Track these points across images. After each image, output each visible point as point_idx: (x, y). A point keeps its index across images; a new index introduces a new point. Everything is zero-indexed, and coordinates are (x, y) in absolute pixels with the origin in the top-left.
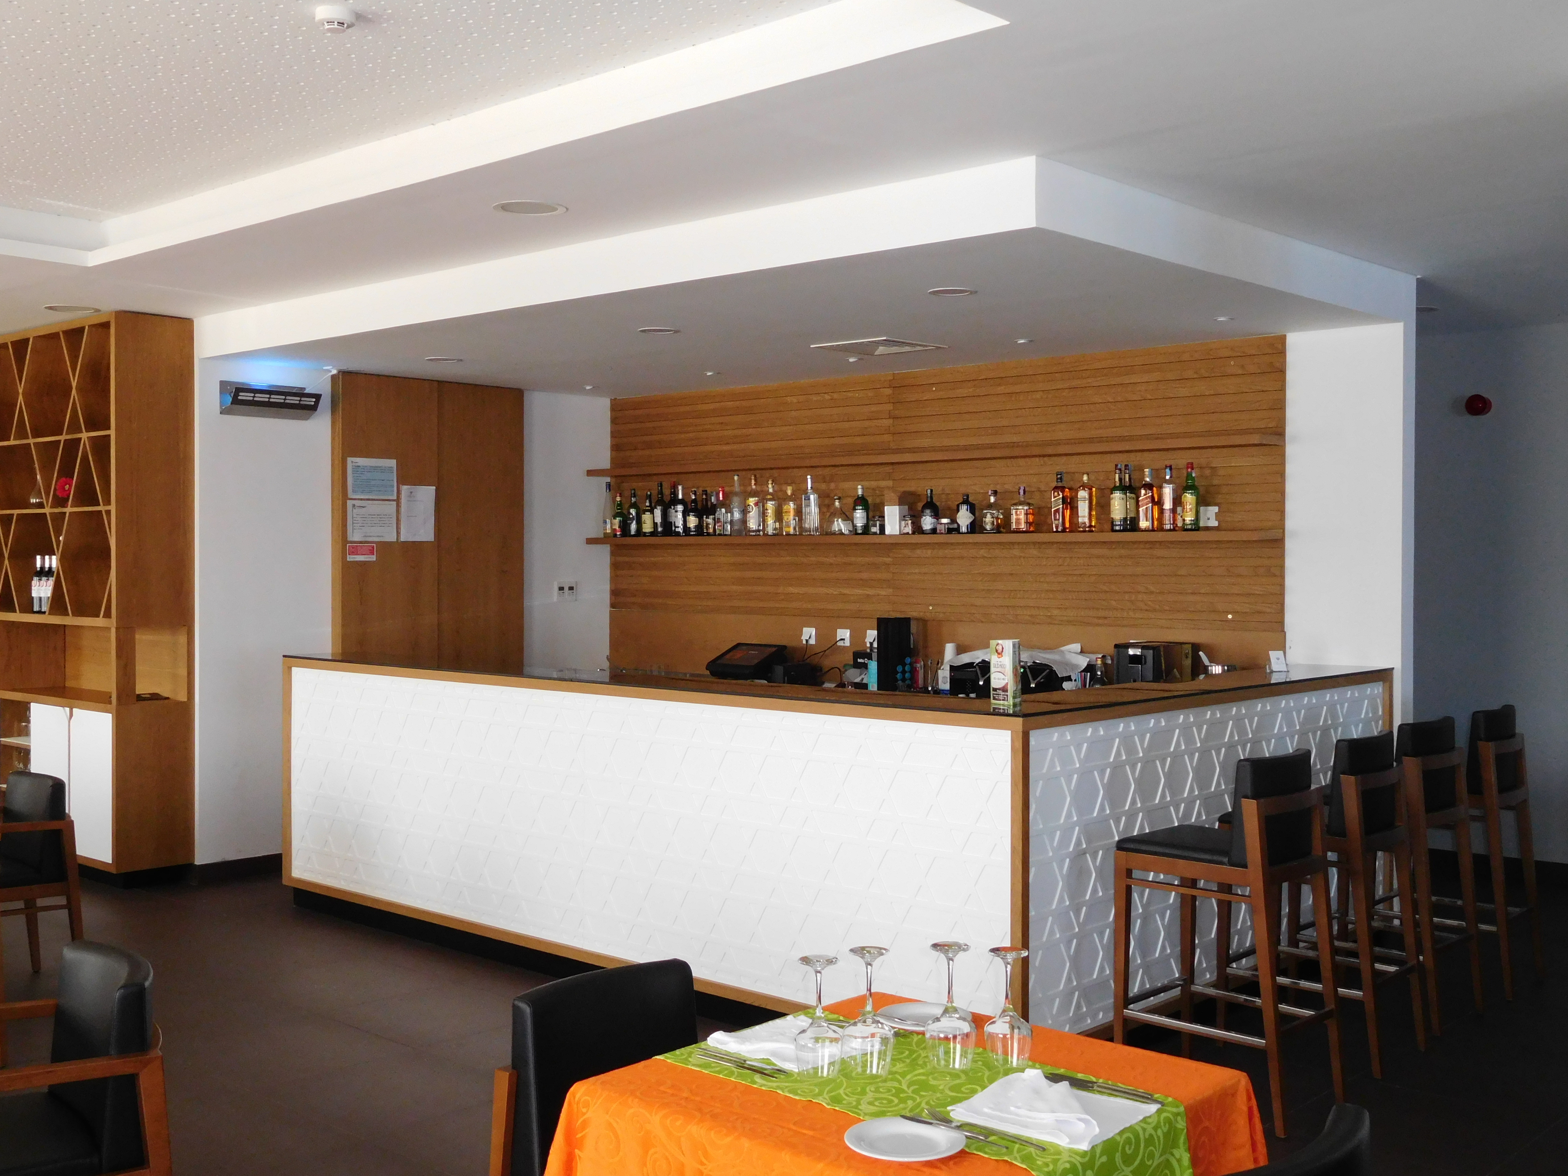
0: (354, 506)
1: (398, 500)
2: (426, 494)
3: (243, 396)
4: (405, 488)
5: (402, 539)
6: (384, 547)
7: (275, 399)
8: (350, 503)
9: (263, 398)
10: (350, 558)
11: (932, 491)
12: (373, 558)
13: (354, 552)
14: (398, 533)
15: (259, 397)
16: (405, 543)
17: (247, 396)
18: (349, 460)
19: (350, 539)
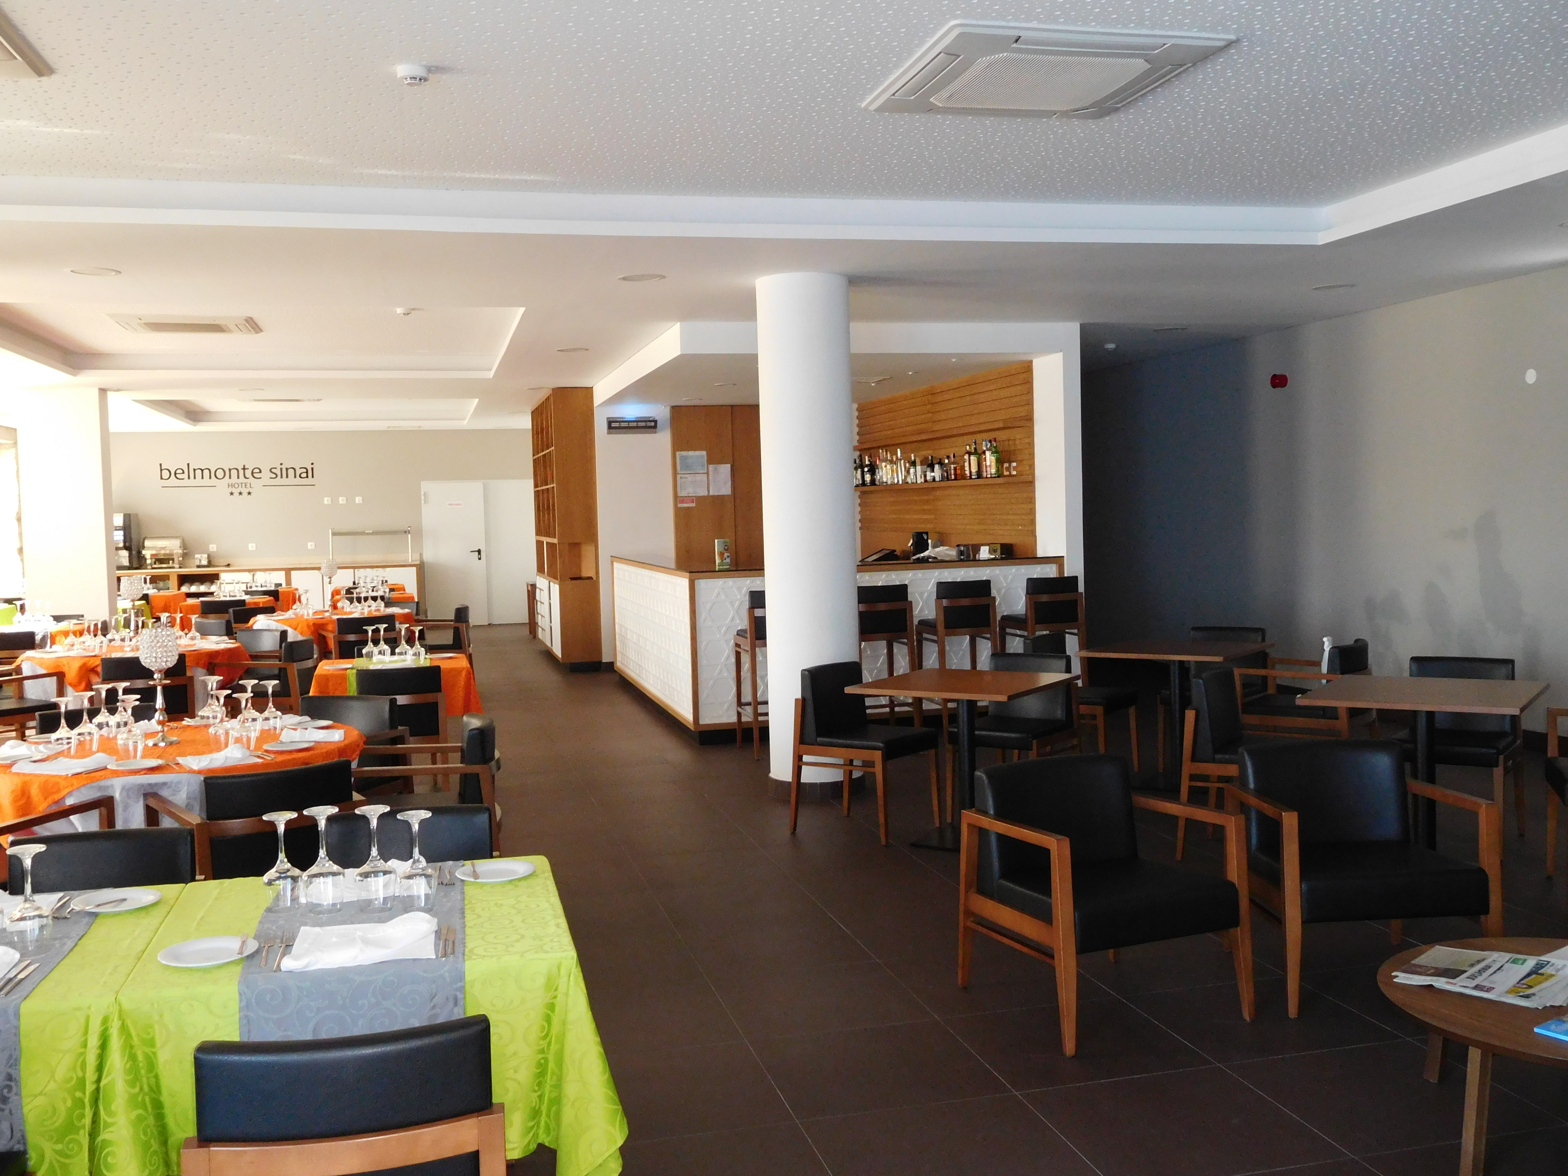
0: (681, 478)
1: (708, 473)
2: (725, 469)
3: (613, 425)
4: (711, 467)
5: (711, 494)
6: (700, 500)
7: (640, 424)
8: (678, 477)
9: (635, 424)
10: (680, 505)
11: (932, 457)
12: (694, 505)
13: (682, 502)
14: (709, 491)
15: (631, 424)
16: (712, 496)
17: (617, 425)
18: (678, 453)
19: (680, 495)
